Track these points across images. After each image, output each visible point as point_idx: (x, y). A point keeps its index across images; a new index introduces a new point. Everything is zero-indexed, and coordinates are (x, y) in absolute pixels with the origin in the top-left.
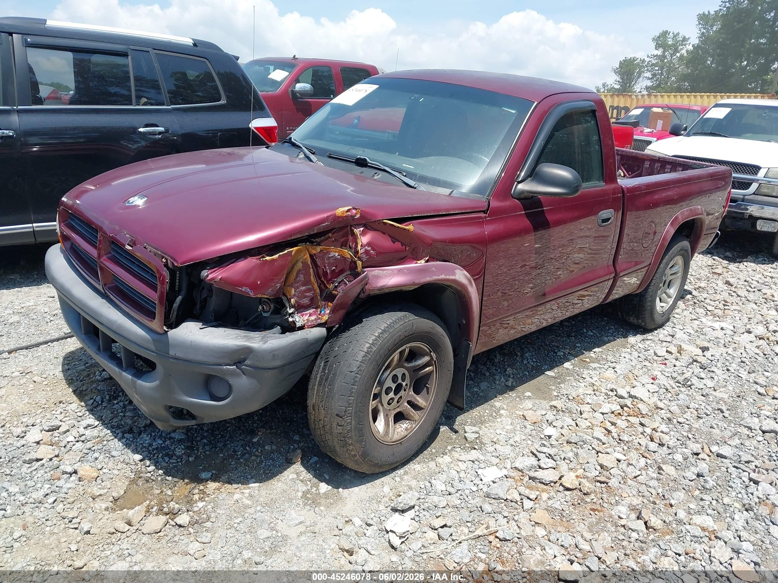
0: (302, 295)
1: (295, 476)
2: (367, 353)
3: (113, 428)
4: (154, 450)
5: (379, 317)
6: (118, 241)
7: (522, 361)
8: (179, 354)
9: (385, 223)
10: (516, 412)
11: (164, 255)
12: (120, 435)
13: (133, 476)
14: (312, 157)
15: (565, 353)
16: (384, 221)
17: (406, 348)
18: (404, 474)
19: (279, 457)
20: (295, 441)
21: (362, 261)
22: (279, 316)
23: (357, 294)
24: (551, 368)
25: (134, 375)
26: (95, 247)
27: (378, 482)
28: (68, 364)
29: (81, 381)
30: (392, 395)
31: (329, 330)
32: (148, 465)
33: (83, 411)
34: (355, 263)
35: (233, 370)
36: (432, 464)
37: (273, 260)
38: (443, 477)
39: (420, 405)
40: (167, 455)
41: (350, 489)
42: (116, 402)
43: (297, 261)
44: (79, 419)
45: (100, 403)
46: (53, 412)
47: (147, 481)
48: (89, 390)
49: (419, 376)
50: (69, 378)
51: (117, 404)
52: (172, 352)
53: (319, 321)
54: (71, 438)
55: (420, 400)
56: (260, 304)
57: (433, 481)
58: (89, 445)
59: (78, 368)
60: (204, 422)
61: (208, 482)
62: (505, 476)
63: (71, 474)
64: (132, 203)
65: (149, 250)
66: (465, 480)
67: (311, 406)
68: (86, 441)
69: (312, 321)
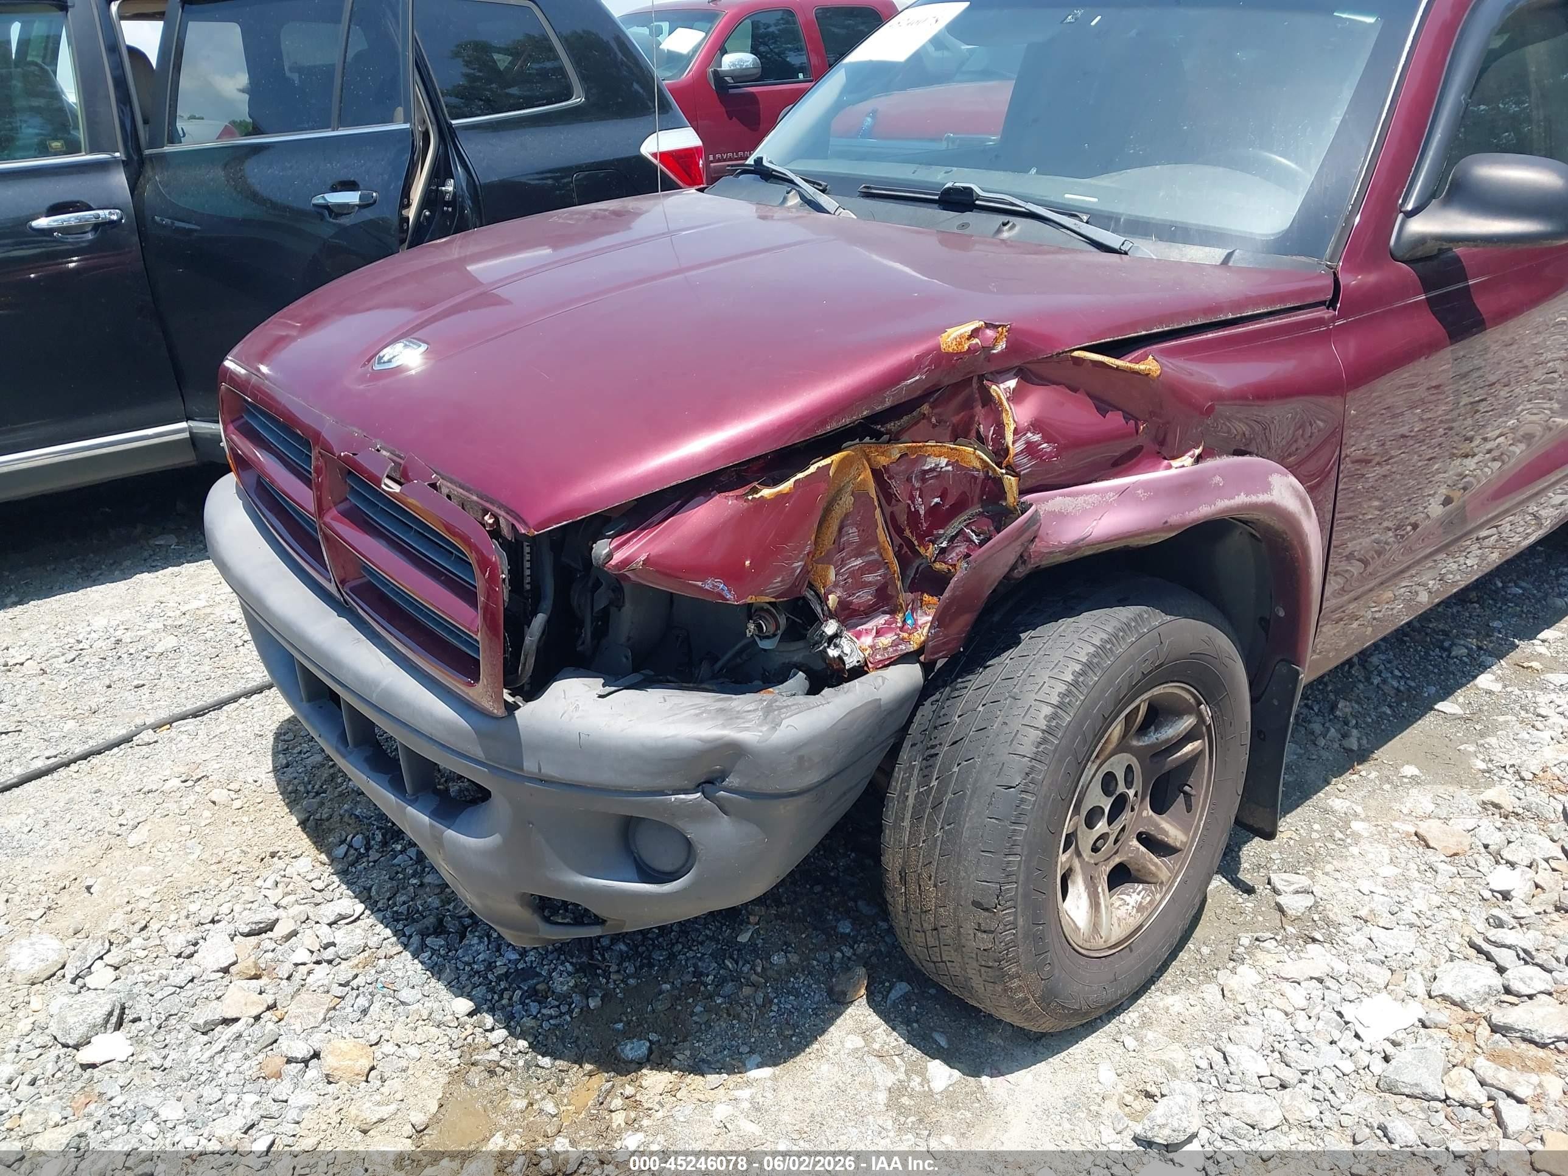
0: (856, 581)
1: (859, 1042)
2: (1049, 731)
3: (398, 921)
4: (499, 979)
5: (1065, 624)
6: (362, 470)
7: (1368, 679)
8: (550, 770)
9: (1078, 361)
10: (1396, 825)
11: (488, 505)
12: (416, 940)
13: (456, 1061)
14: (824, 200)
15: (1470, 649)
16: (1076, 354)
17: (1141, 703)
18: (1143, 1025)
19: (810, 986)
20: (845, 937)
21: (1016, 475)
22: (800, 644)
23: (1007, 569)
24: (1446, 693)
25: (435, 814)
26: (308, 482)
27: (1079, 1050)
28: (285, 751)
29: (317, 794)
30: (1101, 826)
31: (927, 668)
32: (489, 1026)
33: (326, 874)
34: (998, 481)
35: (696, 804)
36: (1211, 992)
37: (781, 496)
38: (1254, 1034)
39: (1171, 841)
40: (533, 994)
41: (1008, 1077)
42: (399, 847)
43: (840, 491)
44: (319, 897)
45: (362, 851)
46: (259, 883)
47: (492, 1073)
48: (336, 818)
49: (1166, 768)
50: (290, 788)
51: (401, 852)
52: (530, 765)
53: (903, 648)
54: (302, 955)
55: (1170, 830)
56: (750, 618)
57: (1230, 1049)
58: (344, 971)
59: (308, 761)
60: (625, 930)
61: (644, 1071)
62: (1420, 1020)
63: (306, 1062)
64: (390, 361)
65: (445, 491)
66: (1315, 1040)
67: (896, 873)
68: (338, 960)
69: (885, 649)
